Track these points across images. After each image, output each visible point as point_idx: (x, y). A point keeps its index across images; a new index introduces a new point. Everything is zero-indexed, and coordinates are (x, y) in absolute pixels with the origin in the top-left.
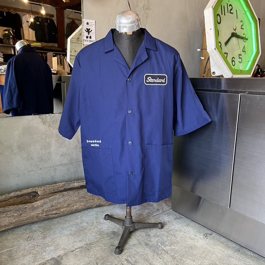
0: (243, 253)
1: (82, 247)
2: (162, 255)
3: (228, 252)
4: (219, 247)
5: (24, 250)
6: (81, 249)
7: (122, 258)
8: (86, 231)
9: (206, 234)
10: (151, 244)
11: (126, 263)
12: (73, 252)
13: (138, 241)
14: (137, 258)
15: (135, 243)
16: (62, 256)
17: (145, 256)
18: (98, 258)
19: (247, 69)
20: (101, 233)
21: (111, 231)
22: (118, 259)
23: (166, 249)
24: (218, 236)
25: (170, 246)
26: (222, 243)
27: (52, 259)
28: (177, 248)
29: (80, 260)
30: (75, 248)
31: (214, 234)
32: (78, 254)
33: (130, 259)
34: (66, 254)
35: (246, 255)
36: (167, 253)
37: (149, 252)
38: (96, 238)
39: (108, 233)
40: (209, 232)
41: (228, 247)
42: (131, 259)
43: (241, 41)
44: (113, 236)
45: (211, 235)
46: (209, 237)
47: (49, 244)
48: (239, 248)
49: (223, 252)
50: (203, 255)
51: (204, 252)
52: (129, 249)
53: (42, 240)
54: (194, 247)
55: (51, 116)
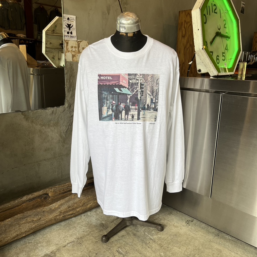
0: (223, 237)
1: (73, 241)
2: (151, 245)
3: (209, 237)
4: (200, 233)
5: (15, 248)
6: (73, 244)
7: (113, 250)
8: (76, 225)
9: (187, 221)
10: (139, 234)
11: (117, 254)
12: (65, 246)
13: (126, 232)
14: (127, 249)
15: (124, 234)
16: (55, 252)
17: (135, 246)
18: (90, 252)
20: (89, 225)
21: (100, 224)
22: (109, 251)
23: (153, 238)
24: (199, 222)
25: (157, 235)
26: (203, 228)
27: (45, 255)
28: (163, 237)
29: (73, 254)
30: (66, 243)
31: (195, 221)
32: (71, 248)
33: (120, 250)
34: (58, 250)
35: (225, 239)
36: (155, 241)
37: (137, 242)
38: (86, 232)
39: (96, 225)
40: (190, 219)
41: (209, 232)
42: (122, 250)
44: (102, 228)
45: (192, 221)
46: (191, 223)
47: (41, 240)
48: (218, 233)
49: (205, 237)
50: (187, 241)
51: (188, 239)
52: (119, 240)
53: (32, 237)
54: (178, 235)
55: (33, 113)
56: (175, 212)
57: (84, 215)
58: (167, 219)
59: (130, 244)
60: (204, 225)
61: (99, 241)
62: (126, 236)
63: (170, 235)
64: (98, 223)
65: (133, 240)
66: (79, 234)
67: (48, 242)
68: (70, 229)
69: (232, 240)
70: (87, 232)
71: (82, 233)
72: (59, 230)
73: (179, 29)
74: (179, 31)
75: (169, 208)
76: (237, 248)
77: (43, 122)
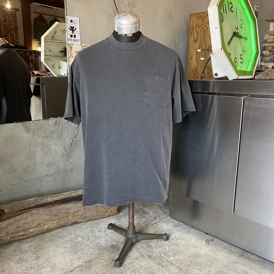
0: (247, 258)
1: (81, 265)
2: (168, 267)
3: (233, 257)
4: (223, 253)
6: (81, 268)
8: (83, 247)
9: (207, 241)
10: (154, 256)
12: (72, 271)
13: (140, 254)
15: (138, 256)
17: (150, 269)
20: (99, 247)
21: (110, 245)
23: (170, 260)
24: (220, 242)
25: (174, 256)
26: (225, 248)
28: (181, 258)
31: (216, 240)
36: (172, 264)
37: (153, 264)
40: (210, 238)
41: (232, 252)
44: (113, 250)
45: (213, 241)
46: (211, 243)
47: (44, 265)
48: (242, 252)
49: (228, 258)
50: (208, 263)
51: (209, 260)
52: (132, 262)
53: (35, 261)
54: (198, 256)
55: (35, 123)
56: (193, 230)
57: (93, 236)
58: (184, 238)
59: (145, 267)
60: (226, 244)
61: (110, 264)
62: (140, 258)
63: (190, 256)
64: (108, 244)
65: (149, 262)
66: (87, 257)
68: (77, 252)
69: (259, 261)
70: (96, 254)
71: (91, 255)
72: (64, 253)
73: (190, 33)
74: (190, 35)
75: (186, 226)
76: (265, 269)
77: (45, 134)
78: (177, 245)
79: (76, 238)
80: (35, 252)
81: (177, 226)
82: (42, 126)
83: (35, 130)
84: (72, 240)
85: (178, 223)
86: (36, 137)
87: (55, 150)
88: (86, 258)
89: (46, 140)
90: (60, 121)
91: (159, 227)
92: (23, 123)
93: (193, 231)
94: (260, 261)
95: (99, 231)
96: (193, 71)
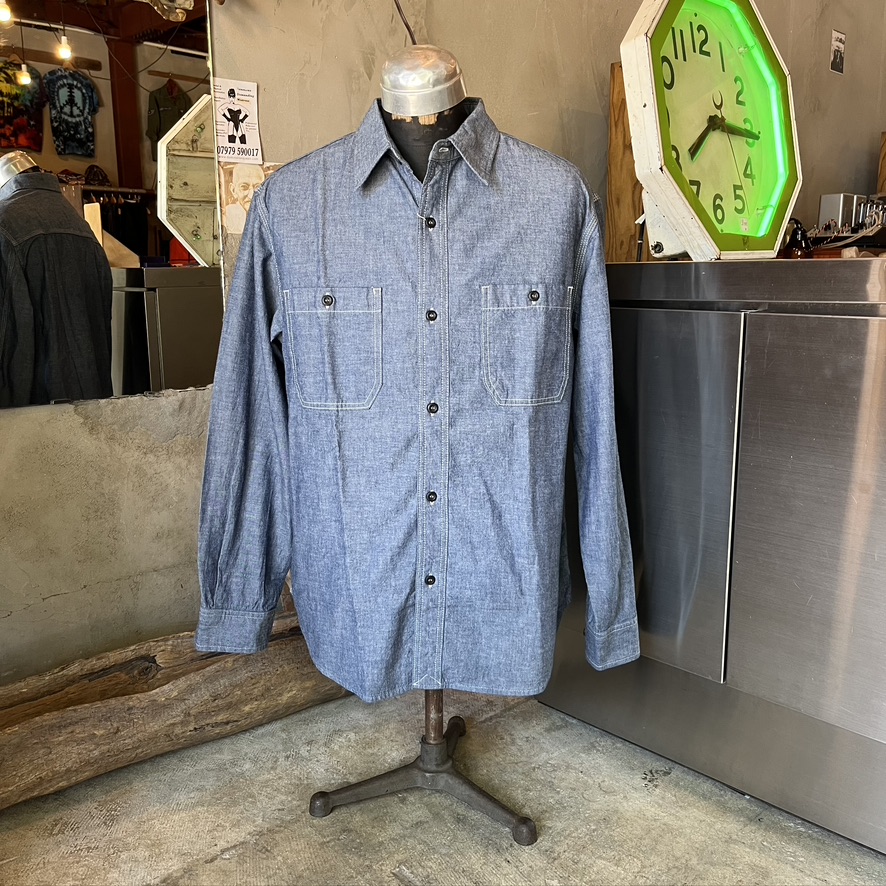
0: (772, 827)
1: (243, 843)
2: (515, 852)
3: (725, 825)
4: (694, 812)
5: (41, 865)
6: (241, 851)
7: (382, 870)
8: (254, 790)
9: (649, 774)
10: (473, 818)
11: (395, 883)
12: (212, 861)
13: (430, 810)
14: (430, 868)
15: (423, 819)
16: (178, 878)
17: (459, 858)
18: (300, 877)
19: (763, 230)
20: (303, 790)
21: (340, 785)
22: (368, 876)
24: (690, 778)
26: (704, 797)
28: (561, 825)
30: (218, 848)
31: (677, 772)
32: (232, 866)
33: (407, 872)
34: (188, 871)
35: (783, 831)
37: (469, 843)
38: (291, 811)
40: (659, 765)
41: (724, 808)
42: (412, 873)
43: (737, 141)
45: (667, 773)
46: (661, 780)
47: (130, 839)
48: (758, 810)
49: (710, 826)
50: (646, 842)
51: (649, 831)
52: (404, 837)
53: (102, 830)
54: (615, 818)
55: (114, 407)
56: (606, 742)
57: (288, 757)
58: (577, 766)
59: (444, 851)
60: (706, 786)
61: (333, 840)
62: (431, 823)
63: (587, 821)
64: (333, 782)
65: (455, 837)
66: (264, 817)
67: (153, 845)
68: (235, 803)
69: (809, 836)
70: (293, 810)
71: (277, 813)
72: (194, 806)
73: (613, 124)
74: (614, 129)
75: (586, 728)
76: (826, 863)
77: (148, 440)
78: (551, 786)
79: (234, 763)
80: (106, 802)
81: (559, 728)
82: (137, 413)
83: (115, 427)
84: (221, 768)
85: (563, 719)
86: (118, 449)
87: (179, 490)
88: (259, 821)
89: (151, 458)
90: (194, 399)
91: (499, 729)
92: (77, 406)
93: (609, 742)
94: (813, 839)
95: (310, 743)
96: (622, 242)
